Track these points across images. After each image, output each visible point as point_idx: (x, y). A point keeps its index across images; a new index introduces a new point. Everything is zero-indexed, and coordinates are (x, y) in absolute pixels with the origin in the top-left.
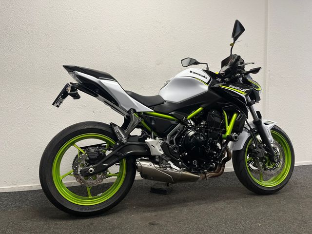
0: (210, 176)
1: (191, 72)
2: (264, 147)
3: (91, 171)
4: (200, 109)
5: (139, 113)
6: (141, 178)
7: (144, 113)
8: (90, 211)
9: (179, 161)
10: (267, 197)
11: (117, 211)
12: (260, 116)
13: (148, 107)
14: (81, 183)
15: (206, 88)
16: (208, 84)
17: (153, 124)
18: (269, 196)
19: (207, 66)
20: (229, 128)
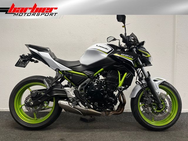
0: (112, 114)
1: (97, 45)
2: (151, 97)
3: (31, 104)
4: (102, 69)
5: (63, 71)
6: (64, 111)
7: (66, 71)
8: (32, 127)
9: (86, 102)
10: (155, 132)
11: (50, 129)
12: (149, 75)
13: (69, 67)
14: (28, 110)
15: (105, 56)
16: (108, 53)
17: (71, 78)
18: (157, 132)
19: (119, 41)
20: (121, 82)
